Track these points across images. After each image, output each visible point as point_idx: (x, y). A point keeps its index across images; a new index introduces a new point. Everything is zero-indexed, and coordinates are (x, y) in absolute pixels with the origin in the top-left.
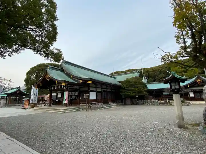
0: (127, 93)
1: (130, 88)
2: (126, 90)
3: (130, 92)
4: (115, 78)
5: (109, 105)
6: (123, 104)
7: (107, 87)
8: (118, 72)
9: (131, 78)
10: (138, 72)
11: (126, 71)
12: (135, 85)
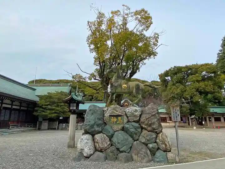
0: (44, 113)
1: (49, 107)
2: (43, 108)
3: (48, 111)
4: (34, 90)
5: (9, 130)
6: (36, 129)
7: (12, 103)
8: (45, 80)
9: (55, 92)
10: (69, 86)
11: (58, 80)
12: (58, 103)
